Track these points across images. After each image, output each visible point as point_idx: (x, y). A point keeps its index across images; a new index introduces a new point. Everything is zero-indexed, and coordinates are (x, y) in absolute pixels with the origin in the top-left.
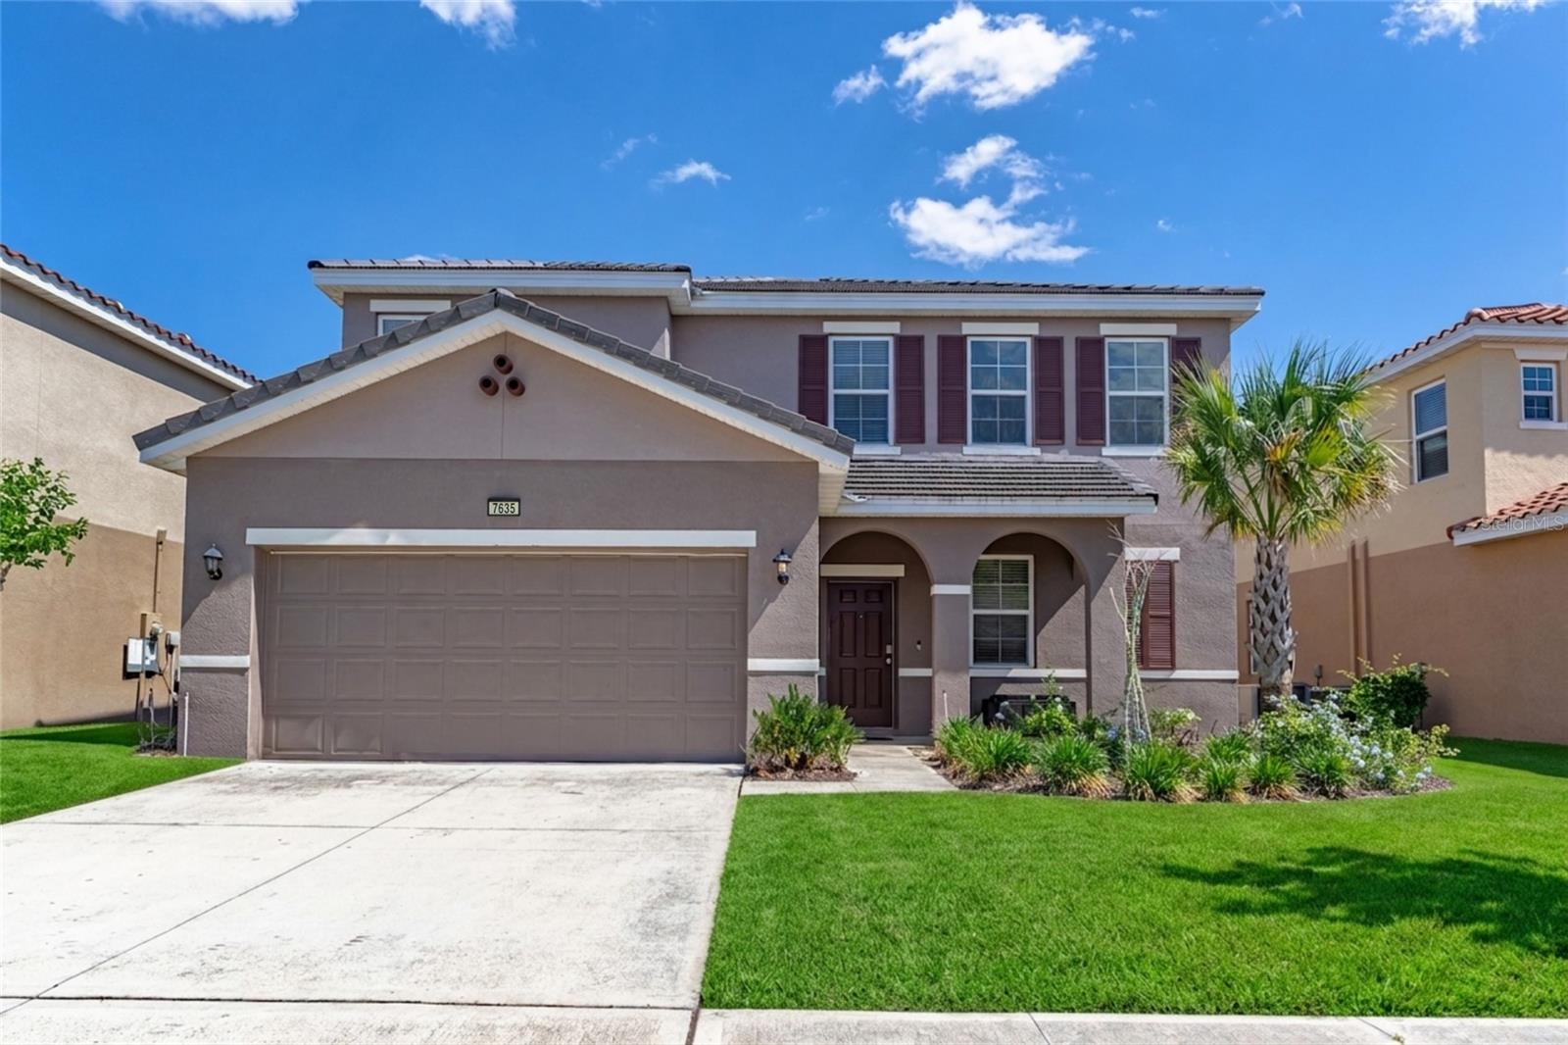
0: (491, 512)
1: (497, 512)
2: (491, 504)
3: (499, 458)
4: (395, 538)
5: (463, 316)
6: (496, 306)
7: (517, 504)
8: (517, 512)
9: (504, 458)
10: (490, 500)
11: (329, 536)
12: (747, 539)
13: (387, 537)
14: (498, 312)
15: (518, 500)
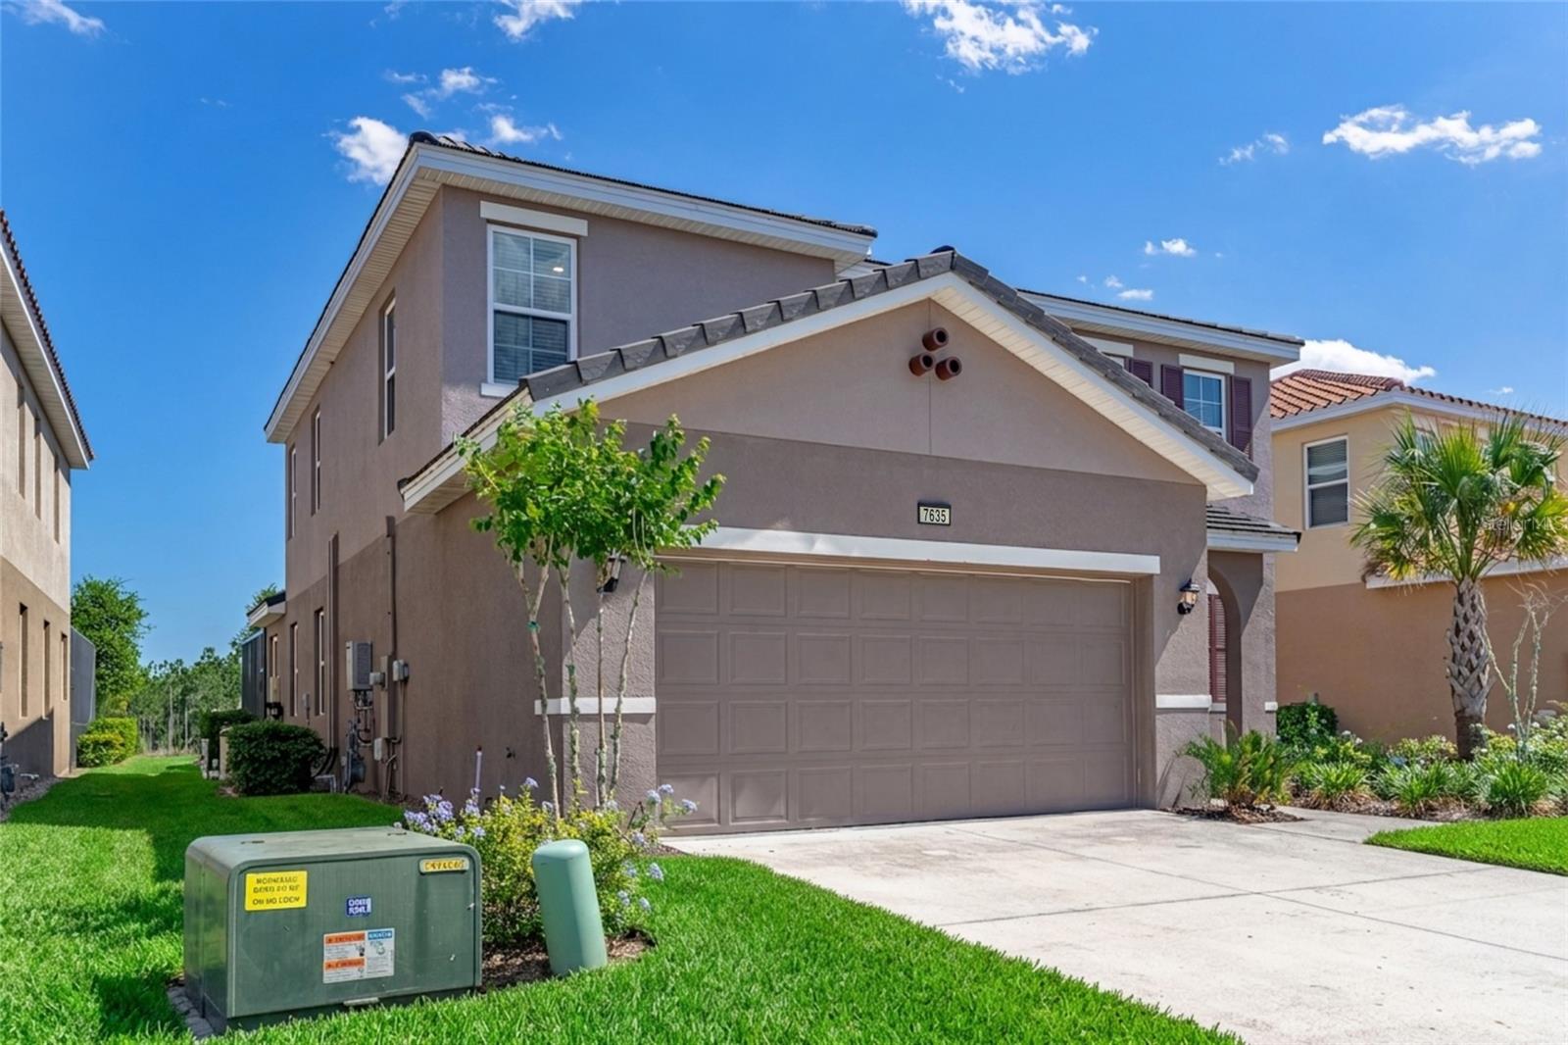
0: (922, 520)
1: (928, 520)
2: (922, 508)
3: (927, 453)
4: (824, 545)
5: (922, 276)
6: (952, 268)
7: (947, 510)
8: (947, 522)
9: (933, 454)
10: (920, 504)
11: (745, 538)
12: (1150, 564)
13: (812, 543)
14: (950, 275)
15: (949, 507)
